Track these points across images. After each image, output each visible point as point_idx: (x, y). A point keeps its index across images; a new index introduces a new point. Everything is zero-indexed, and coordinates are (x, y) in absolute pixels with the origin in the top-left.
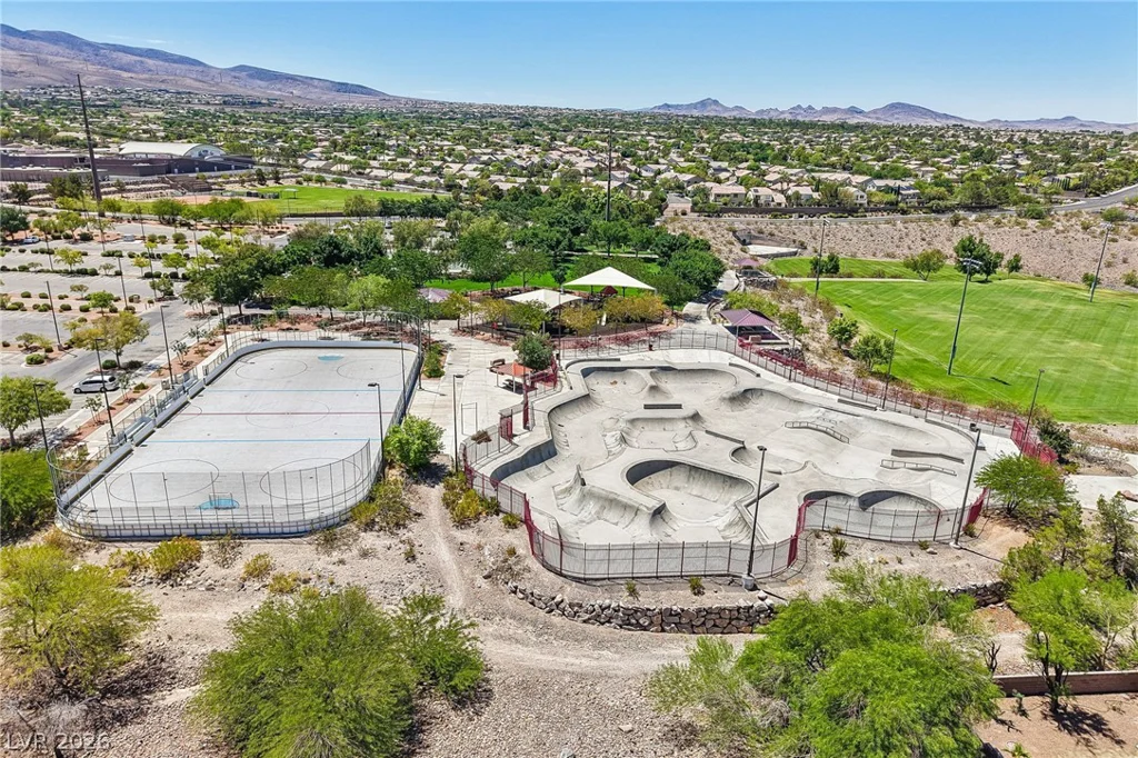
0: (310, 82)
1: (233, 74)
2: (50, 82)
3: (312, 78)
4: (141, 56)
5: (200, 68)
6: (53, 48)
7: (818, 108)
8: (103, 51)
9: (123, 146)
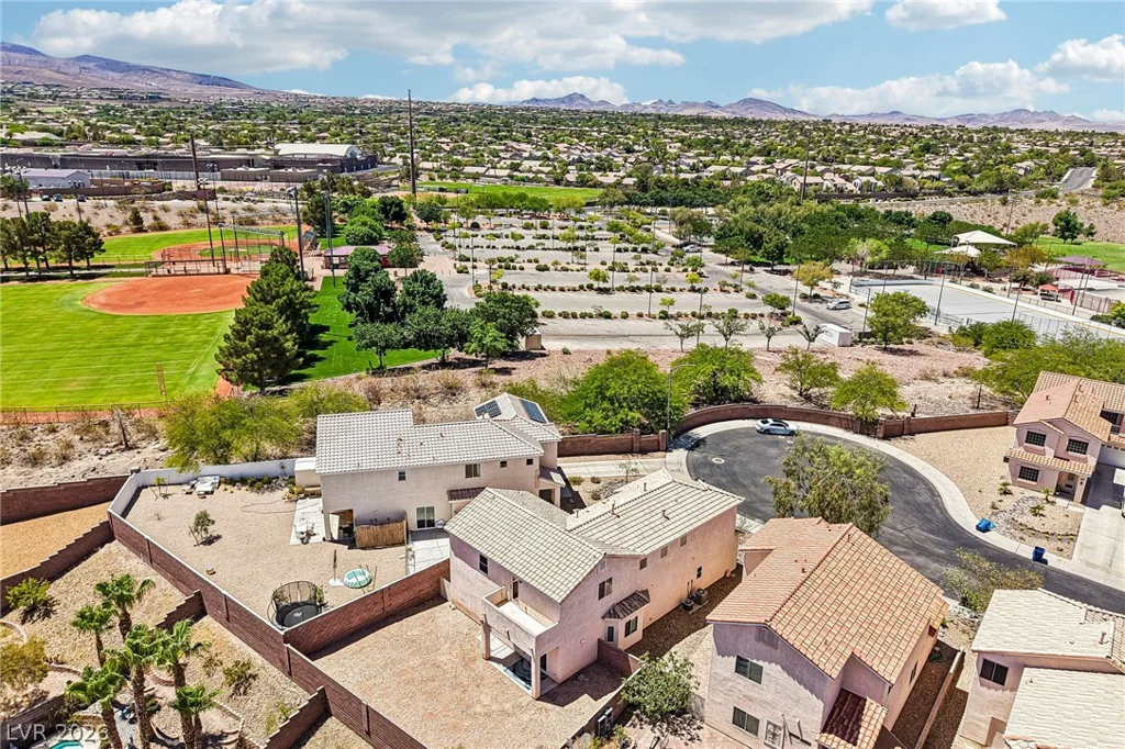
0: (168, 73)
1: (82, 64)
3: (168, 70)
5: (44, 59)
7: (678, 102)
9: (277, 147)
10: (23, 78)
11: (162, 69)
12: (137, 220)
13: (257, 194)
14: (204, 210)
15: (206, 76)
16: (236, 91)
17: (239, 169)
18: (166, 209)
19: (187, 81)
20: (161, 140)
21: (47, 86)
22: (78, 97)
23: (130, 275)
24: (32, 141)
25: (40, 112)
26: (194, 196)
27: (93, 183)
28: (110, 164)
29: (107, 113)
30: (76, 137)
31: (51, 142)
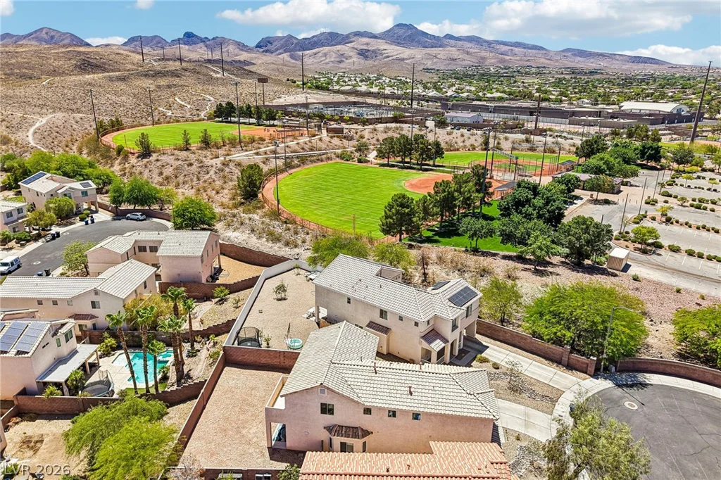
0: (614, 57)
1: (563, 54)
2: (472, 64)
4: (511, 46)
5: (544, 52)
6: (470, 45)
8: (493, 45)
9: (622, 104)
10: (528, 64)
11: (611, 54)
12: (486, 143)
13: (569, 133)
14: (527, 141)
15: (638, 57)
16: (655, 66)
17: (582, 118)
18: (506, 139)
19: (625, 61)
20: (564, 98)
21: (538, 67)
22: (550, 73)
23: (443, 172)
24: (494, 98)
25: (523, 83)
26: (531, 132)
27: (484, 121)
28: (516, 111)
29: (558, 83)
30: (517, 96)
31: (503, 98)
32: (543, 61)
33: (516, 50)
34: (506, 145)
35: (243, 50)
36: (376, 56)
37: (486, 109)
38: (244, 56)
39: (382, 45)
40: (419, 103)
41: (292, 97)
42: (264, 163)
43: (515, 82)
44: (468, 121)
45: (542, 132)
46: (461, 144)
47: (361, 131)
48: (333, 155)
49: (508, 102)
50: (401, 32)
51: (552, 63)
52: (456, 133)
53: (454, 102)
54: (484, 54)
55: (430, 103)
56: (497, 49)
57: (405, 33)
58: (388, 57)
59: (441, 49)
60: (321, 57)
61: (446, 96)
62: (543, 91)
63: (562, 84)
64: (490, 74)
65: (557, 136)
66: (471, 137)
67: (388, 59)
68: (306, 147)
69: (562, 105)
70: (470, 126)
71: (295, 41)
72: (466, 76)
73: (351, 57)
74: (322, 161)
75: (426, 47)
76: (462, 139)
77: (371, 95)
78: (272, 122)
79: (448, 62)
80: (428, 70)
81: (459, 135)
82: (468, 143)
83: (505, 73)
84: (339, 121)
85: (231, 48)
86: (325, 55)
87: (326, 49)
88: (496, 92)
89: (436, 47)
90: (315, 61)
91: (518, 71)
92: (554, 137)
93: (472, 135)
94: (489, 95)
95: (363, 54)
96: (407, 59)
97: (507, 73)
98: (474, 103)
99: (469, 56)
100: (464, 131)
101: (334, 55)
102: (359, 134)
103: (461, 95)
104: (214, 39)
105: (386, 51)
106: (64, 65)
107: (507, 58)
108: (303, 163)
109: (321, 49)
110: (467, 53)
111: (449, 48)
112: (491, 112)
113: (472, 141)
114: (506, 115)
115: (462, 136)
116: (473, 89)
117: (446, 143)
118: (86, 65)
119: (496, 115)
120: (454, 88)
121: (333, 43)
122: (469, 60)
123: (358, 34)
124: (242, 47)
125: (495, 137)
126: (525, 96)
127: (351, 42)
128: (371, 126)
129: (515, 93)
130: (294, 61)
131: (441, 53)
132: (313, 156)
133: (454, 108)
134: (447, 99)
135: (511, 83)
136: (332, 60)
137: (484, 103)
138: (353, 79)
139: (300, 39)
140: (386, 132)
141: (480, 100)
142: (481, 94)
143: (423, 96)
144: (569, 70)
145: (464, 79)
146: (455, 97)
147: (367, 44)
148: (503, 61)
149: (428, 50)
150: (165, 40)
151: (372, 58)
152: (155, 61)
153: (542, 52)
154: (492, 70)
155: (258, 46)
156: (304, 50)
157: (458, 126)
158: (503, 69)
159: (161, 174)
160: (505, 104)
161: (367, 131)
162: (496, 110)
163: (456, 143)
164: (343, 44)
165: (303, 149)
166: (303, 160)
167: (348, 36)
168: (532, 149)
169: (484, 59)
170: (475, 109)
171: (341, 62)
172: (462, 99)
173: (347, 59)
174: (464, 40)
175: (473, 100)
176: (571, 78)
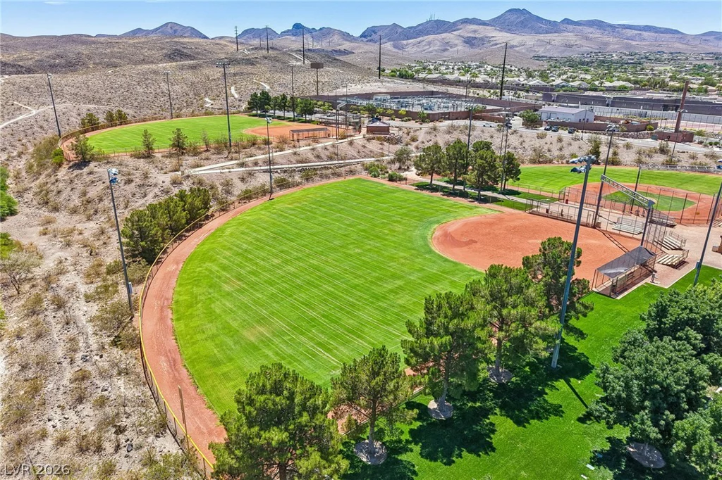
10: (660, 49)
12: (596, 152)
18: (628, 147)
20: (710, 88)
21: (671, 53)
22: (687, 59)
23: (514, 206)
24: (614, 87)
25: (652, 70)
26: (668, 137)
27: (596, 118)
28: (644, 105)
29: (698, 70)
30: (645, 85)
31: (626, 88)
32: (679, 46)
33: (645, 34)
34: (627, 157)
35: (347, 40)
36: (483, 44)
37: (602, 101)
38: (346, 45)
39: (490, 32)
40: (516, 93)
41: (359, 86)
42: (243, 180)
43: (642, 69)
44: (573, 119)
45: (688, 137)
46: (556, 153)
47: (415, 131)
48: (359, 167)
49: (633, 92)
50: (513, 18)
51: (689, 48)
52: (552, 136)
53: (561, 92)
54: (606, 39)
55: (531, 94)
56: (622, 34)
57: (517, 18)
58: (496, 44)
59: (556, 34)
60: (425, 45)
61: (552, 85)
62: (678, 79)
63: (703, 71)
64: (611, 61)
65: (711, 144)
66: (573, 142)
67: (495, 47)
68: (324, 154)
69: (710, 97)
70: (573, 127)
71: (400, 30)
72: (583, 63)
73: (456, 45)
74: (339, 175)
75: (540, 34)
76: (560, 145)
77: (460, 84)
78: (308, 117)
79: (563, 48)
80: (538, 58)
81: (555, 139)
82: (566, 152)
83: (630, 59)
84: (393, 117)
85: (336, 38)
86: (429, 43)
87: (431, 37)
88: (618, 80)
89: (551, 33)
90: (418, 50)
91: (646, 58)
92: (705, 146)
93: (575, 139)
94: (607, 84)
95: (469, 41)
96: (517, 46)
97: (633, 59)
98: (587, 93)
99: (588, 42)
100: (564, 133)
101: (439, 43)
102: (412, 134)
103: (572, 84)
104: (321, 29)
105: (495, 39)
106: (155, 54)
107: (634, 43)
108: (307, 180)
109: (426, 37)
110: (587, 38)
111: (566, 34)
112: (608, 105)
113: (574, 148)
114: (628, 110)
115: (560, 140)
116: (588, 77)
117: (535, 150)
118: (176, 54)
119: (615, 109)
120: (565, 77)
121: (439, 31)
122: (587, 47)
123: (466, 21)
124: (346, 36)
125: (610, 144)
126: (656, 85)
127: (458, 30)
128: (431, 124)
129: (641, 82)
130: (396, 50)
131: (556, 39)
132: (327, 168)
133: (559, 99)
134: (553, 89)
135: (636, 71)
136: (436, 48)
137: (600, 94)
138: (451, 67)
139: (405, 27)
140: (449, 133)
141: (595, 90)
142: (597, 83)
143: (523, 85)
144: (711, 55)
145: (579, 66)
146: (563, 86)
147: (475, 31)
148: (628, 46)
149: (541, 37)
150: (275, 32)
151: (479, 46)
152: (249, 50)
153: (677, 36)
154: (615, 57)
155: (363, 36)
156: (408, 39)
157: (555, 126)
158: (628, 55)
159: (84, 194)
160: (628, 95)
161: (424, 130)
162: (615, 103)
163: (549, 151)
164: (449, 32)
165: (318, 157)
166: (308, 175)
167: (455, 24)
168: (671, 164)
169: (606, 44)
170: (586, 101)
171: (445, 50)
172: (572, 89)
173: (451, 47)
174: (584, 25)
175: (586, 90)
176: (715, 64)
